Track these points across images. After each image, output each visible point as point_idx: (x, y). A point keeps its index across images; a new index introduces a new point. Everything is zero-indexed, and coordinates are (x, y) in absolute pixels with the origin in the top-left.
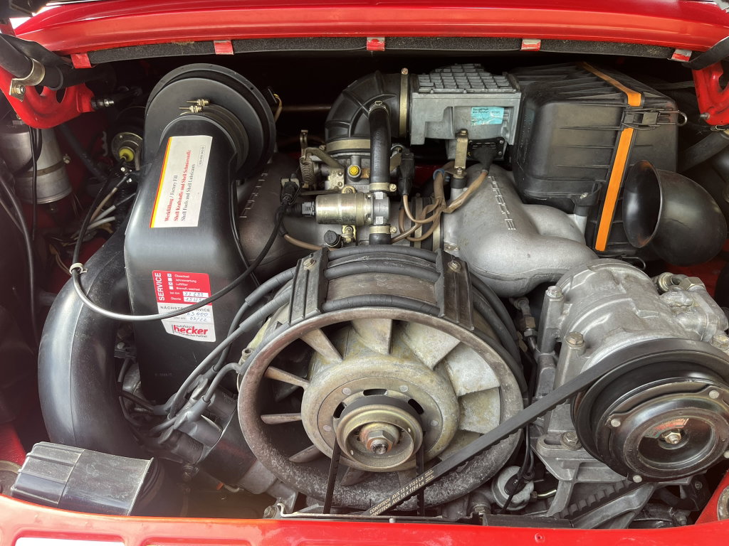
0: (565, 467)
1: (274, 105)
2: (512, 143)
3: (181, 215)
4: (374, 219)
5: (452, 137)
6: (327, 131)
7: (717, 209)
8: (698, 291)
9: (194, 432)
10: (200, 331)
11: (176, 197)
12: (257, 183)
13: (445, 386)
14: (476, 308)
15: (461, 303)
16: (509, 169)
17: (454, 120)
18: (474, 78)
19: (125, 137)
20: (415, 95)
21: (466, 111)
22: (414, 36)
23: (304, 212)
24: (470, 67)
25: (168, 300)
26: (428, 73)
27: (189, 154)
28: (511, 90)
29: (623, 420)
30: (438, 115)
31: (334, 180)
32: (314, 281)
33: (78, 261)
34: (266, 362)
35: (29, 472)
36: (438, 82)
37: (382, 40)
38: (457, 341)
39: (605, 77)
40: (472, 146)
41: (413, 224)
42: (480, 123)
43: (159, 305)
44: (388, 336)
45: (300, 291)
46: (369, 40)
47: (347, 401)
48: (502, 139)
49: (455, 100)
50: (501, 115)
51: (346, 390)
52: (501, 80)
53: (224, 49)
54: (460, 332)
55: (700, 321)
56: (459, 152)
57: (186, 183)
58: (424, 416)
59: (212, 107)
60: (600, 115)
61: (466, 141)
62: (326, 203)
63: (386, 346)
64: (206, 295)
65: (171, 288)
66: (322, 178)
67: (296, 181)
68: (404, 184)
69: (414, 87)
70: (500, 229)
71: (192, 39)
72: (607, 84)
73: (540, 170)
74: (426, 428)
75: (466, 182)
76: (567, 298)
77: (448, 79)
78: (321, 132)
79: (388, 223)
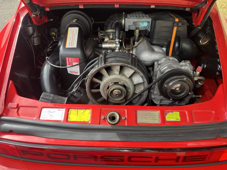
0: (157, 101)
1: (92, 21)
2: (149, 31)
3: (72, 45)
4: (116, 48)
5: (135, 30)
6: (104, 28)
7: (195, 46)
8: (188, 63)
9: (75, 94)
10: (76, 72)
11: (71, 41)
12: (88, 40)
13: (131, 82)
14: (138, 65)
15: (135, 63)
16: (149, 38)
17: (135, 25)
18: (141, 15)
19: (53, 29)
20: (126, 19)
21: (138, 23)
22: (126, 4)
23: (100, 46)
24: (140, 12)
25: (69, 65)
26: (129, 14)
27: (73, 31)
28: (149, 18)
29: (167, 85)
30: (131, 24)
31: (106, 39)
32: (103, 59)
33: (47, 57)
34: (93, 76)
35: (43, 97)
36: (132, 16)
37: (118, 5)
38: (134, 71)
39: (172, 15)
40: (140, 32)
41: (125, 49)
42: (142, 26)
43: (67, 66)
44: (119, 70)
45: (100, 61)
46: (115, 5)
47: (110, 85)
48: (147, 30)
49: (136, 20)
50: (147, 24)
51: (110, 83)
52: (147, 15)
53: (81, 7)
54: (134, 68)
55: (186, 68)
56: (137, 33)
57: (73, 38)
58: (127, 89)
59: (78, 21)
60: (169, 24)
61: (138, 30)
62: (105, 44)
63: (119, 73)
64: (78, 63)
65: (70, 62)
66: (103, 39)
67: (98, 39)
68: (123, 40)
69: (126, 17)
70: (145, 50)
71: (74, 5)
72: (172, 16)
73: (155, 37)
74: (127, 92)
75: (138, 41)
76: (159, 65)
77: (134, 15)
78: (103, 28)
79: (119, 49)
